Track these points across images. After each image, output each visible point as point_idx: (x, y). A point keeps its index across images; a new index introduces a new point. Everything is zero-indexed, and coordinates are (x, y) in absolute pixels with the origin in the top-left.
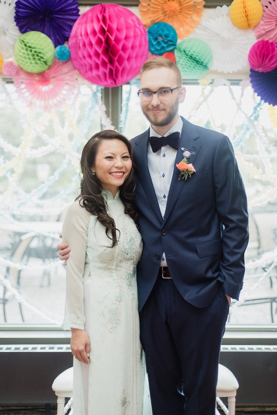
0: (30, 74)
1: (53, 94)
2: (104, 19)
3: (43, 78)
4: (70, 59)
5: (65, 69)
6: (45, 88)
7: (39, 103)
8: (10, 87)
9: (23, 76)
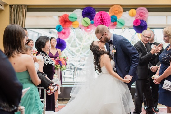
0: (85, 27)
1: (90, 31)
2: (101, 17)
3: (88, 27)
4: (94, 23)
5: (93, 25)
6: (88, 30)
7: (87, 33)
8: (81, 30)
9: (83, 27)
